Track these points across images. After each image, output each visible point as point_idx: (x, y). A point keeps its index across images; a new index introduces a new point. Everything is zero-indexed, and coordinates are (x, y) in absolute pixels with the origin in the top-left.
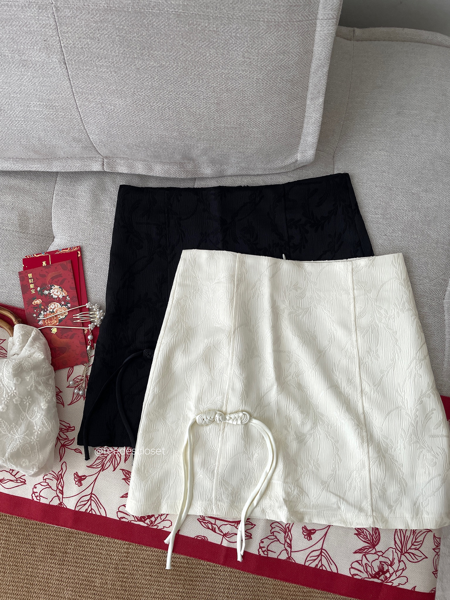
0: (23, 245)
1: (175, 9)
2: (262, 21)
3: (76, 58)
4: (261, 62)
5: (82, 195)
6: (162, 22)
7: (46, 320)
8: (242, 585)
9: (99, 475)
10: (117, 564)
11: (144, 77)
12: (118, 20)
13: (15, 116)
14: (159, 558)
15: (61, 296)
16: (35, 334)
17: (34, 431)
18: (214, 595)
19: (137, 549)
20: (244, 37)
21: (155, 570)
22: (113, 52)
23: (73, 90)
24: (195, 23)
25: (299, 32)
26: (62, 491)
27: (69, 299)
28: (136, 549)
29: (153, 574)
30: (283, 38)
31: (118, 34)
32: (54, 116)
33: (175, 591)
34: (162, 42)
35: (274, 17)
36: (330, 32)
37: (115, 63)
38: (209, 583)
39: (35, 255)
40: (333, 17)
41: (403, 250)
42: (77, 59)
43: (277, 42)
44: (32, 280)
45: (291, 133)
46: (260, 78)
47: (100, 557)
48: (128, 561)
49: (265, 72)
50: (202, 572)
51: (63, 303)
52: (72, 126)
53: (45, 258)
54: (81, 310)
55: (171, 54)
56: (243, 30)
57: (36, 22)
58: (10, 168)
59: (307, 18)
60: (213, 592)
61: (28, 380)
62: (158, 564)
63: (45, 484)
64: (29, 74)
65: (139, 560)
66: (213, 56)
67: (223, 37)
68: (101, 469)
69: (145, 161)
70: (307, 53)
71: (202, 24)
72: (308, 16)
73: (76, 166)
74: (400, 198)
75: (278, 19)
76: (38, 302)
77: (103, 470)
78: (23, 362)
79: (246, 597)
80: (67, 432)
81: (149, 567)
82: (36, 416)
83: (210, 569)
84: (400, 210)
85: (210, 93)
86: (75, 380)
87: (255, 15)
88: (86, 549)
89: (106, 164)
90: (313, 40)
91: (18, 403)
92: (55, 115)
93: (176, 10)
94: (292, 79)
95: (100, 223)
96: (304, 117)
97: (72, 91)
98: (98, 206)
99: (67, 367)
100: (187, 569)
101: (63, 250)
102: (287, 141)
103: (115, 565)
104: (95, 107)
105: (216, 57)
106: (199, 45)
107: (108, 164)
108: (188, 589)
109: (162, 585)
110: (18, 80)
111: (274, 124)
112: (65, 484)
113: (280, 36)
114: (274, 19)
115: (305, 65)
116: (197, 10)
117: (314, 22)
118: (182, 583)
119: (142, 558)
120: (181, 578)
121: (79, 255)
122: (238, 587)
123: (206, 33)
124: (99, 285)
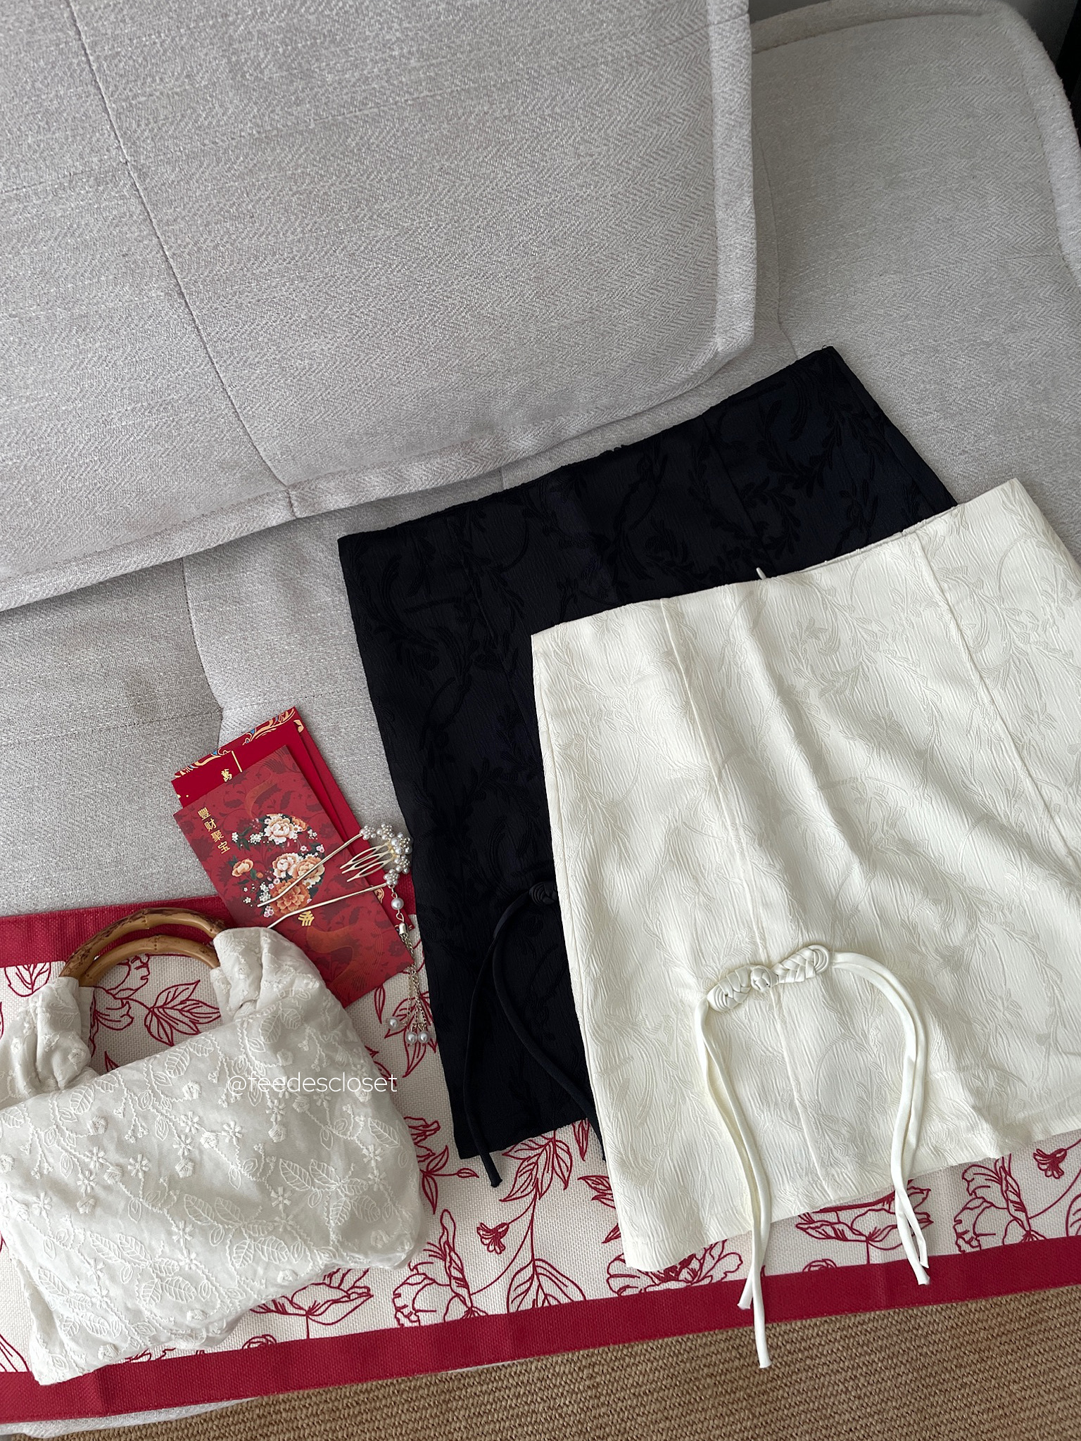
0: (159, 751)
1: (411, 94)
2: (601, 63)
3: (206, 274)
4: (616, 155)
5: (257, 592)
6: (388, 133)
7: (279, 902)
8: (881, 1358)
9: (536, 1210)
10: (579, 1421)
11: (367, 270)
12: (290, 156)
13: (76, 455)
14: (672, 1370)
15: (293, 836)
16: (269, 941)
17: (365, 1160)
18: (828, 1404)
19: (613, 1369)
20: (571, 110)
21: (673, 1401)
22: (289, 234)
23: (209, 349)
24: (460, 111)
25: (681, 64)
26: (464, 1279)
27: (315, 834)
28: (610, 1370)
29: (671, 1412)
30: (651, 87)
31: (295, 188)
32: (170, 425)
33: (735, 1432)
34: (397, 178)
35: (625, 47)
36: (742, 45)
37: (297, 258)
38: (805, 1382)
39: (198, 764)
40: (742, 10)
41: (1013, 470)
42: (208, 276)
43: (641, 100)
44: (212, 821)
45: (696, 295)
46: (619, 193)
47: (536, 1422)
48: (603, 1404)
49: (627, 174)
50: (781, 1363)
51: (304, 848)
52: (217, 436)
53: (225, 762)
54: (352, 850)
55: (419, 198)
56: (567, 97)
57: (96, 216)
58: (75, 584)
59: (689, 29)
60: (822, 1399)
61: (306, 1049)
62: (673, 1385)
63: (418, 1278)
64: (98, 344)
65: (628, 1391)
66: (511, 175)
67: (527, 125)
68: (535, 1196)
69: (382, 464)
70: (702, 106)
71: (476, 110)
72: (691, 23)
73: (230, 529)
74: (964, 362)
75: (633, 49)
76: (244, 866)
77: (541, 1195)
78: (280, 1012)
79: (899, 1380)
80: (424, 1139)
81: (657, 1399)
82: (356, 1125)
83: (797, 1350)
84: (974, 387)
85: (518, 260)
86: (398, 1013)
87: (585, 55)
88: (496, 1416)
89: (297, 501)
90: (710, 74)
91: (306, 1107)
92: (175, 423)
93: (416, 95)
94: (684, 172)
95: (322, 640)
96: (716, 249)
97: (207, 353)
98: (302, 604)
99: (368, 991)
100: (744, 1371)
101: (258, 728)
102: (689, 315)
103: (577, 1426)
104: (267, 374)
105: (520, 173)
106: (477, 158)
107: (302, 499)
108: (763, 1416)
109: (701, 1429)
110: (72, 367)
111: (662, 287)
112: (464, 1262)
113: (646, 85)
114: (627, 51)
115: (704, 134)
116: (461, 81)
117: (703, 33)
118: (746, 1407)
119: (632, 1385)
120: (737, 1395)
121: (301, 729)
122: (874, 1364)
123: (489, 127)
124: (370, 781)
